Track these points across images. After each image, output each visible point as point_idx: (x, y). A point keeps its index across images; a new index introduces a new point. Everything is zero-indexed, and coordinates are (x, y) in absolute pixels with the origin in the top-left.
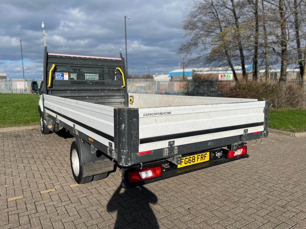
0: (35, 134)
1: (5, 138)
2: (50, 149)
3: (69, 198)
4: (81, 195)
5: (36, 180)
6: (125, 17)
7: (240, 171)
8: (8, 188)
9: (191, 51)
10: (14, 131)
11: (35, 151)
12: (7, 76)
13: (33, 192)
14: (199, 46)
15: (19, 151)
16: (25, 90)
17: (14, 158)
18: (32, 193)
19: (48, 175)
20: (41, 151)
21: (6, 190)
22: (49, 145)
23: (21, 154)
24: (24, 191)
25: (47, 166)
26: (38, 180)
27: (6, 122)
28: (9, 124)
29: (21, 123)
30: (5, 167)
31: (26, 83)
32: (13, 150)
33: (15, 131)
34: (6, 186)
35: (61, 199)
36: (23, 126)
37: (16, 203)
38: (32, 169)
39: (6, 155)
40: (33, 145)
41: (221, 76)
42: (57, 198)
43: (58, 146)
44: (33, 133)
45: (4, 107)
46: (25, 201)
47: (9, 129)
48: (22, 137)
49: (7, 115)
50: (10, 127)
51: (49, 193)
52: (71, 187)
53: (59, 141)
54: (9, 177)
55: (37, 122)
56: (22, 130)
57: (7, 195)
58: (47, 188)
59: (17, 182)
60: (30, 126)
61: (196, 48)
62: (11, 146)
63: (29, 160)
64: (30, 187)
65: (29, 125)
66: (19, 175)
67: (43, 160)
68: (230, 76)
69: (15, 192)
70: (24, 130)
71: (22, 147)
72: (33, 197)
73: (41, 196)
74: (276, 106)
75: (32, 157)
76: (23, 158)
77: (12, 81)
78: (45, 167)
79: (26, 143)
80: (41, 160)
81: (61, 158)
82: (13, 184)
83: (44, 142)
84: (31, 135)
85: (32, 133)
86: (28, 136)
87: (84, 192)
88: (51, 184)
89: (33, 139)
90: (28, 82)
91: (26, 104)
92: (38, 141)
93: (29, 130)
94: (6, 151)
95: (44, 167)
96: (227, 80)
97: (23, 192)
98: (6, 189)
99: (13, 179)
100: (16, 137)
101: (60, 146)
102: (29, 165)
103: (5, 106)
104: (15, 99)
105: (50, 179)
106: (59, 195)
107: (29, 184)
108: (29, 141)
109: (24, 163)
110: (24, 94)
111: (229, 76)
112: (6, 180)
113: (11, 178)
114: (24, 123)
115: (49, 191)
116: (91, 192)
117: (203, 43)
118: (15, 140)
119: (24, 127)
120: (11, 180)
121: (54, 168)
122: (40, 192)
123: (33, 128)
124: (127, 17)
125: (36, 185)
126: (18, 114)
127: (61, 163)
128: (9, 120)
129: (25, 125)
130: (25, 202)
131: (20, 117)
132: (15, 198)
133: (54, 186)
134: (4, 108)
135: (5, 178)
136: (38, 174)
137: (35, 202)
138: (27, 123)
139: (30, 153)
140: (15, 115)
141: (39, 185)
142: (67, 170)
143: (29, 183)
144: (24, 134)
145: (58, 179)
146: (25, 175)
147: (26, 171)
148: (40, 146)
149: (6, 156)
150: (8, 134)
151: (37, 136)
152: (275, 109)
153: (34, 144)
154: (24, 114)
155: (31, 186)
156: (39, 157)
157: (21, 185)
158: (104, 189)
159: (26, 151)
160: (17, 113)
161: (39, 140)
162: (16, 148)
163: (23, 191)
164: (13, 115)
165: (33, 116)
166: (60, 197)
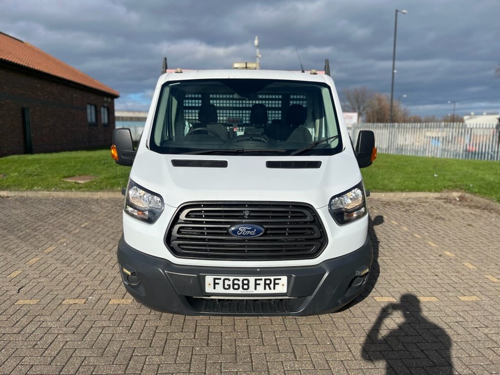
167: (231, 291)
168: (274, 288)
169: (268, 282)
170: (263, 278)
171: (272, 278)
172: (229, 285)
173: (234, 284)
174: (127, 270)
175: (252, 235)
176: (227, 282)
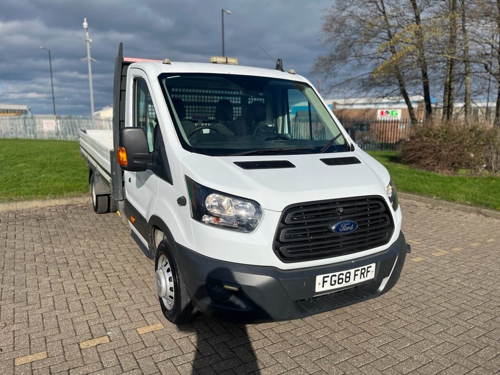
0: (72, 214)
1: (18, 221)
2: (98, 246)
3: (137, 362)
4: (161, 354)
5: (71, 315)
6: (223, 11)
7: (468, 303)
8: (17, 334)
9: (334, 69)
10: (35, 209)
11: (70, 249)
12: (28, 110)
13: (66, 343)
14: (350, 60)
15: (42, 248)
16: (57, 134)
17: (32, 264)
18: (63, 347)
19: (94, 303)
20: (81, 249)
21: (14, 339)
22: (95, 238)
23: (45, 256)
24: (48, 340)
25: (92, 283)
26: (76, 314)
27: (22, 192)
28: (26, 195)
29: (47, 194)
30: (14, 283)
31: (59, 121)
32: (32, 246)
33: (37, 209)
34: (15, 327)
35: (120, 364)
36: (52, 198)
37: (32, 370)
38: (64, 290)
39: (18, 257)
40: (67, 237)
41: (382, 113)
42: (113, 361)
43: (113, 241)
44: (68, 213)
45: (20, 163)
46: (49, 366)
47: (26, 205)
48: (48, 220)
49: (23, 178)
50: (27, 200)
51: (96, 346)
52: (140, 333)
53: (114, 230)
54: (21, 307)
55: (76, 192)
56: (50, 206)
57: (14, 350)
58: (92, 336)
59: (35, 318)
60: (63, 200)
61: (344, 65)
62: (28, 237)
63: (60, 269)
64: (60, 332)
65: (62, 198)
66: (40, 303)
67: (86, 271)
68: (397, 114)
69: (30, 343)
70: (52, 207)
71: (47, 241)
72: (65, 356)
73: (81, 354)
74: (494, 168)
75: (65, 263)
76: (50, 263)
77: (35, 118)
78: (89, 286)
79: (56, 233)
80: (82, 269)
81: (118, 267)
82: (28, 323)
83: (87, 231)
84: (65, 217)
85: (66, 212)
86: (58, 219)
87: (165, 347)
88: (101, 326)
89: (68, 225)
90: (61, 120)
91: (57, 159)
92: (76, 228)
93: (62, 206)
94: (19, 249)
95: (87, 285)
96: (391, 119)
97: (46, 343)
98: (14, 335)
99: (28, 311)
100: (38, 220)
101: (115, 240)
102: (59, 280)
103: (22, 162)
104: (39, 149)
105: (99, 314)
106: (116, 354)
107: (58, 325)
108: (60, 229)
109: (50, 274)
110: (55, 141)
111: (394, 113)
112: (14, 313)
113: (23, 309)
114: (52, 193)
115: (97, 341)
116: (180, 349)
117: (356, 56)
118: (36, 226)
119: (52, 201)
120: (25, 314)
121: (106, 288)
122: (79, 345)
123: (68, 203)
124: (226, 11)
125: (72, 328)
126: (43, 176)
127: (118, 276)
128: (27, 188)
129: (54, 198)
130: (50, 369)
131: (47, 182)
132: (30, 358)
133: (106, 331)
134: (20, 165)
135: (14, 309)
136: (76, 300)
137: (70, 369)
138: (57, 193)
139: (61, 254)
140: (37, 178)
141: (78, 328)
142: (131, 292)
143: (58, 321)
144: (52, 214)
145: (114, 313)
146: (52, 303)
147: (53, 294)
148: (80, 239)
149: (19, 259)
150: (24, 215)
151: (75, 219)
152: (492, 174)
153: (69, 236)
154: (53, 177)
155: (62, 328)
156: (78, 262)
157: (44, 327)
158: (206, 340)
159: (55, 250)
160: (40, 175)
161: (79, 226)
162: (37, 243)
163: (45, 340)
164: (35, 179)
165: (68, 180)
166: (119, 358)
167: (337, 286)
168: (367, 276)
169: (363, 271)
170: (360, 268)
171: (366, 267)
172: (335, 281)
173: (339, 279)
174: (231, 286)
175: (351, 230)
176: (334, 278)
